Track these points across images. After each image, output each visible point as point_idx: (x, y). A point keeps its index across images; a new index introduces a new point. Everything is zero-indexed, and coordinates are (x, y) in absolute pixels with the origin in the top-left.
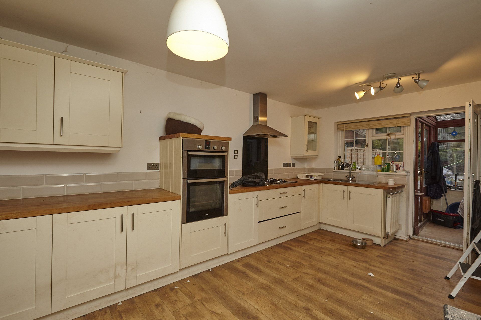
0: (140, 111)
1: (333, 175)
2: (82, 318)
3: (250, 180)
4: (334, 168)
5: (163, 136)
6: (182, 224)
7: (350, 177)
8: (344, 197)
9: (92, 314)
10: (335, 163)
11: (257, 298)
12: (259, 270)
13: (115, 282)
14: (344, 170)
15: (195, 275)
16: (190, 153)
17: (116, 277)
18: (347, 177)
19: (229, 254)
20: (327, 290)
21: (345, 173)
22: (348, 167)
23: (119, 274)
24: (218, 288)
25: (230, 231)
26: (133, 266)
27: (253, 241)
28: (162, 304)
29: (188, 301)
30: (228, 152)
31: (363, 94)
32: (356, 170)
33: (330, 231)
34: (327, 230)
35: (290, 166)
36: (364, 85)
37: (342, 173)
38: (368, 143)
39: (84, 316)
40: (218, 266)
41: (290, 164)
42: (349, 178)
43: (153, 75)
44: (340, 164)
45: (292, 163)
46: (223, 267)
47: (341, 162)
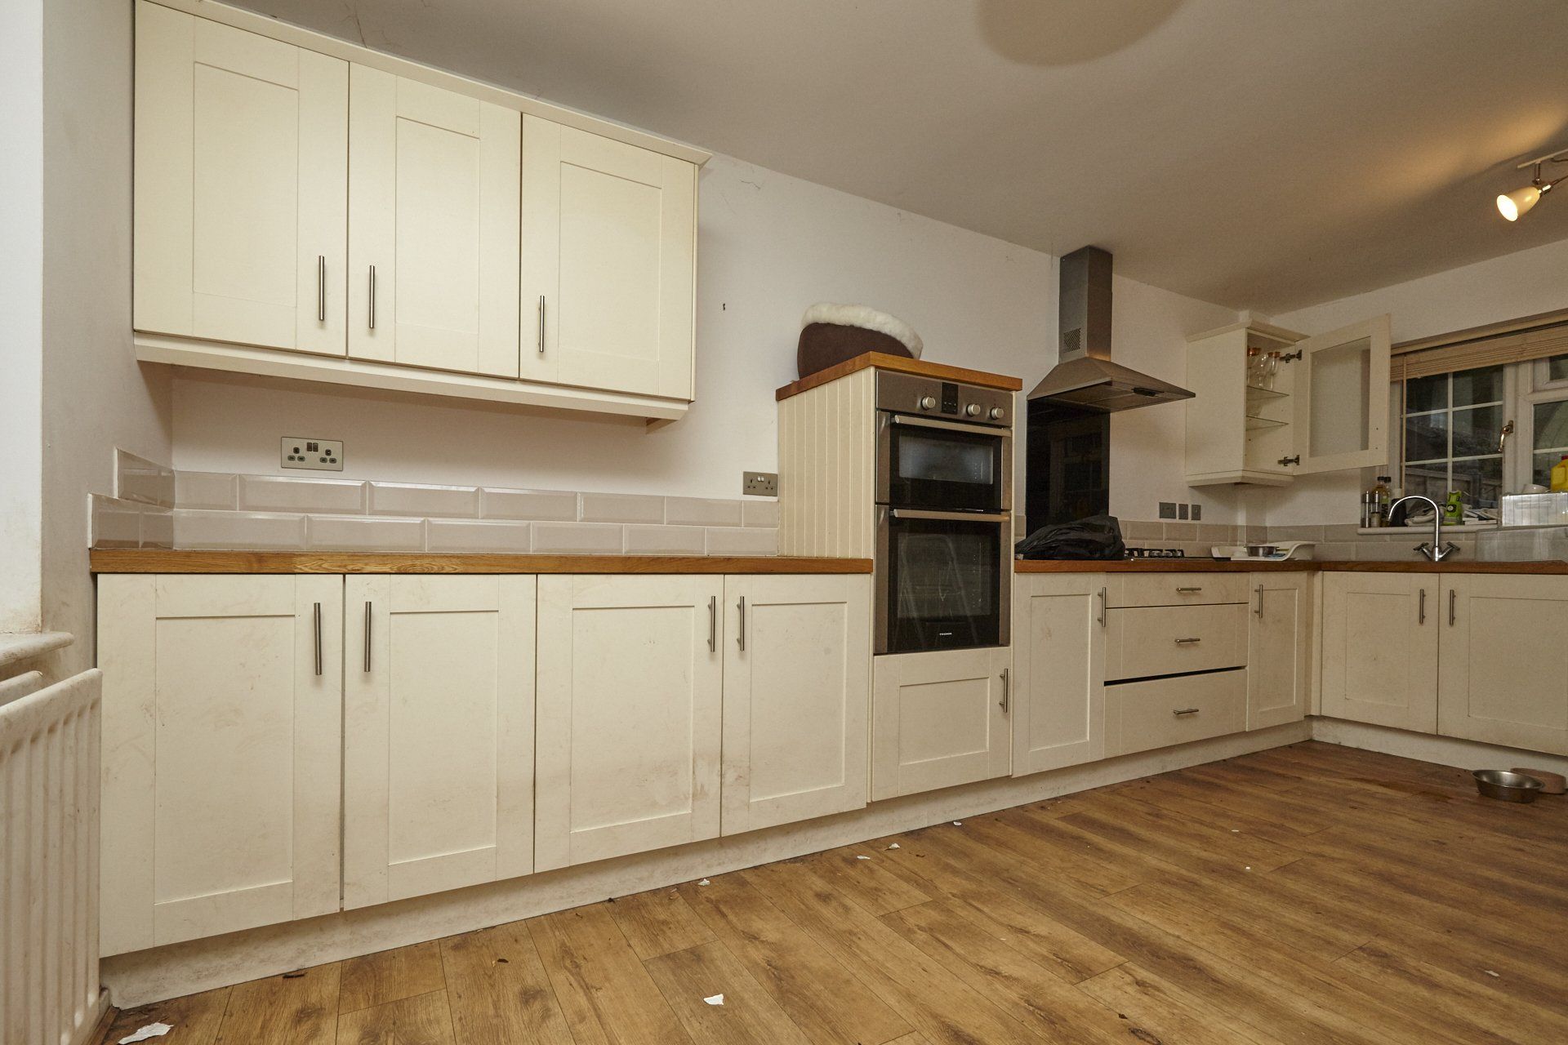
0: (724, 305)
1: (1356, 546)
2: (607, 904)
3: (1073, 535)
4: (1359, 522)
5: (794, 382)
6: (875, 655)
7: (1437, 549)
8: (1422, 618)
9: (631, 898)
10: (1364, 501)
11: (1163, 907)
12: (1128, 834)
13: (693, 810)
14: (1406, 525)
15: (912, 832)
16: (898, 419)
17: (698, 794)
18: (1419, 549)
19: (1018, 778)
20: (1435, 907)
21: (1412, 536)
22: (1425, 513)
23: (702, 787)
24: (1007, 870)
25: (1017, 698)
26: (740, 767)
27: (1087, 744)
28: (835, 893)
29: (919, 895)
30: (1011, 427)
31: (1539, 196)
32: (1463, 523)
33: (1354, 746)
34: (1342, 744)
35: (1184, 516)
36: (1538, 161)
37: (1394, 537)
38: (1516, 417)
39: (610, 900)
40: (976, 814)
41: (1184, 508)
42: (1432, 552)
43: (759, 188)
44: (1386, 505)
45: (1193, 506)
46: (996, 820)
47: (1390, 499)
